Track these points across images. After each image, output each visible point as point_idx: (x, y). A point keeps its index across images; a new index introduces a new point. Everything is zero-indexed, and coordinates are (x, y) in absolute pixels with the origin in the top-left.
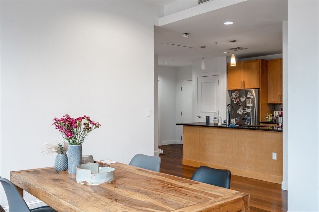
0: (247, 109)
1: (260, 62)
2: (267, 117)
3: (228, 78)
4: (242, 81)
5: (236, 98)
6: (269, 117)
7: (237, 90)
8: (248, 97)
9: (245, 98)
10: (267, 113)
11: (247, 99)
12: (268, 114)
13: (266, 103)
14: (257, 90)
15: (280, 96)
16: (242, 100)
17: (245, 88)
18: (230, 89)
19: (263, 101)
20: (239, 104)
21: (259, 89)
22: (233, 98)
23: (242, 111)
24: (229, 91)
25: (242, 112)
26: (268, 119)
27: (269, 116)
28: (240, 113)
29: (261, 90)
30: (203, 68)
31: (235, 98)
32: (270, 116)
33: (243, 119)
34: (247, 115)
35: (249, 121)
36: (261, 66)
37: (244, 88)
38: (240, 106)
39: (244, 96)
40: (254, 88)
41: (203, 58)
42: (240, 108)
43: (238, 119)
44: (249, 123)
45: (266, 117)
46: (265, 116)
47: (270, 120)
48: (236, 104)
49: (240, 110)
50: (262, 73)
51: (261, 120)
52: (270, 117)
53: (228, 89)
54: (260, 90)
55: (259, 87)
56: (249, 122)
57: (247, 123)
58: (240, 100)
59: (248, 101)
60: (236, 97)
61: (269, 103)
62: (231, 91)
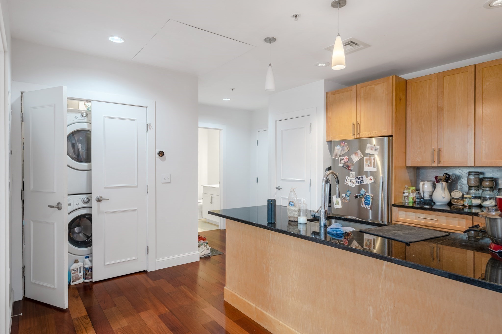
0: (364, 177)
1: (392, 83)
2: (406, 194)
3: (328, 119)
4: (355, 123)
5: (344, 155)
6: (409, 194)
7: (345, 141)
8: (367, 154)
9: (360, 155)
10: (406, 186)
11: (365, 158)
12: (407, 188)
13: (404, 165)
14: (386, 139)
15: (436, 150)
16: (355, 159)
17: (360, 137)
18: (330, 140)
19: (397, 162)
20: (348, 166)
21: (392, 136)
22: (336, 155)
23: (354, 180)
24: (330, 142)
25: (355, 182)
26: (408, 197)
27: (410, 190)
28: (349, 184)
29: (394, 138)
30: (270, 85)
31: (340, 156)
32: (412, 192)
33: (356, 197)
34: (365, 189)
35: (369, 201)
36: (396, 90)
37: (358, 137)
38: (351, 171)
39: (359, 152)
40: (380, 135)
41: (270, 65)
42: (351, 175)
43: (346, 195)
44: (370, 206)
45: (404, 192)
46: (402, 190)
47: (411, 200)
48: (343, 166)
49: (351, 179)
50: (396, 105)
51: (395, 201)
52: (411, 194)
53: (327, 139)
54: (392, 139)
55: (390, 134)
56: (369, 204)
57: (364, 206)
58: (350, 159)
59: (367, 162)
60: (343, 153)
61: (409, 164)
62: (334, 142)
